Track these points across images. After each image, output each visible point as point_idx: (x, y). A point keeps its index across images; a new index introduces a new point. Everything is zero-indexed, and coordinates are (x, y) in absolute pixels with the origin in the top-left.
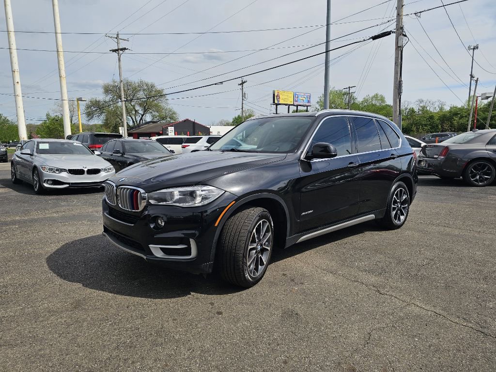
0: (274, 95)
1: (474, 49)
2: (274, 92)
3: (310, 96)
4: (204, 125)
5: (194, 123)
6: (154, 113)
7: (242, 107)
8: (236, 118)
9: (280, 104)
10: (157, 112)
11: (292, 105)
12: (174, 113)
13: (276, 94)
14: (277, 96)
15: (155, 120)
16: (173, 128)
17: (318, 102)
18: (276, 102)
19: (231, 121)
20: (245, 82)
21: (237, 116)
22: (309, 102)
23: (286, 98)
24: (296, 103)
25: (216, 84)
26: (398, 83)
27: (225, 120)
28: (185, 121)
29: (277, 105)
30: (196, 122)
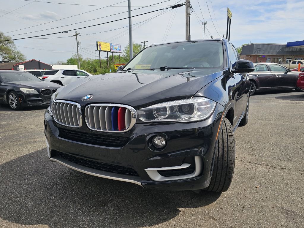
0: (97, 44)
1: (205, 24)
2: (97, 42)
3: (120, 47)
4: (47, 64)
5: (39, 62)
6: (4, 55)
7: (78, 51)
8: (69, 60)
9: (101, 51)
10: (7, 54)
11: (109, 52)
12: (22, 55)
13: (98, 45)
14: (99, 45)
15: (6, 60)
16: (23, 66)
17: (124, 51)
18: (99, 49)
19: (66, 61)
20: (78, 34)
21: (70, 59)
22: (120, 50)
23: (105, 47)
24: (112, 51)
25: (62, 32)
26: (188, 36)
27: (61, 61)
28: (32, 61)
29: (100, 51)
30: (40, 61)
